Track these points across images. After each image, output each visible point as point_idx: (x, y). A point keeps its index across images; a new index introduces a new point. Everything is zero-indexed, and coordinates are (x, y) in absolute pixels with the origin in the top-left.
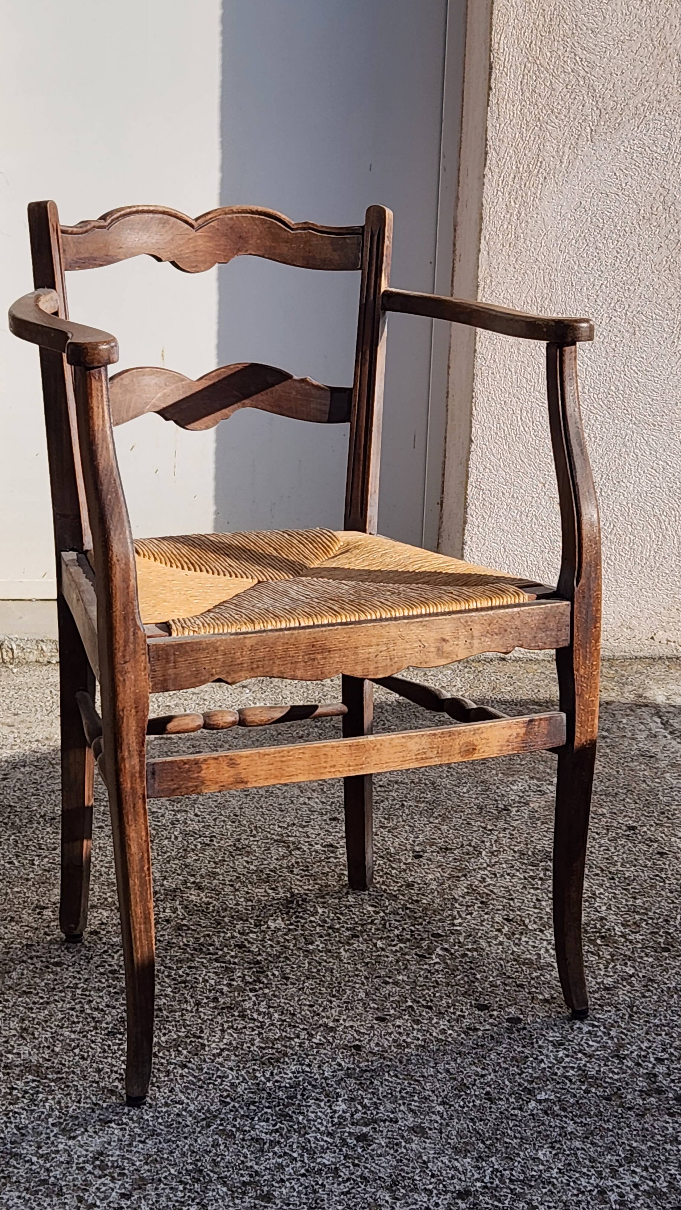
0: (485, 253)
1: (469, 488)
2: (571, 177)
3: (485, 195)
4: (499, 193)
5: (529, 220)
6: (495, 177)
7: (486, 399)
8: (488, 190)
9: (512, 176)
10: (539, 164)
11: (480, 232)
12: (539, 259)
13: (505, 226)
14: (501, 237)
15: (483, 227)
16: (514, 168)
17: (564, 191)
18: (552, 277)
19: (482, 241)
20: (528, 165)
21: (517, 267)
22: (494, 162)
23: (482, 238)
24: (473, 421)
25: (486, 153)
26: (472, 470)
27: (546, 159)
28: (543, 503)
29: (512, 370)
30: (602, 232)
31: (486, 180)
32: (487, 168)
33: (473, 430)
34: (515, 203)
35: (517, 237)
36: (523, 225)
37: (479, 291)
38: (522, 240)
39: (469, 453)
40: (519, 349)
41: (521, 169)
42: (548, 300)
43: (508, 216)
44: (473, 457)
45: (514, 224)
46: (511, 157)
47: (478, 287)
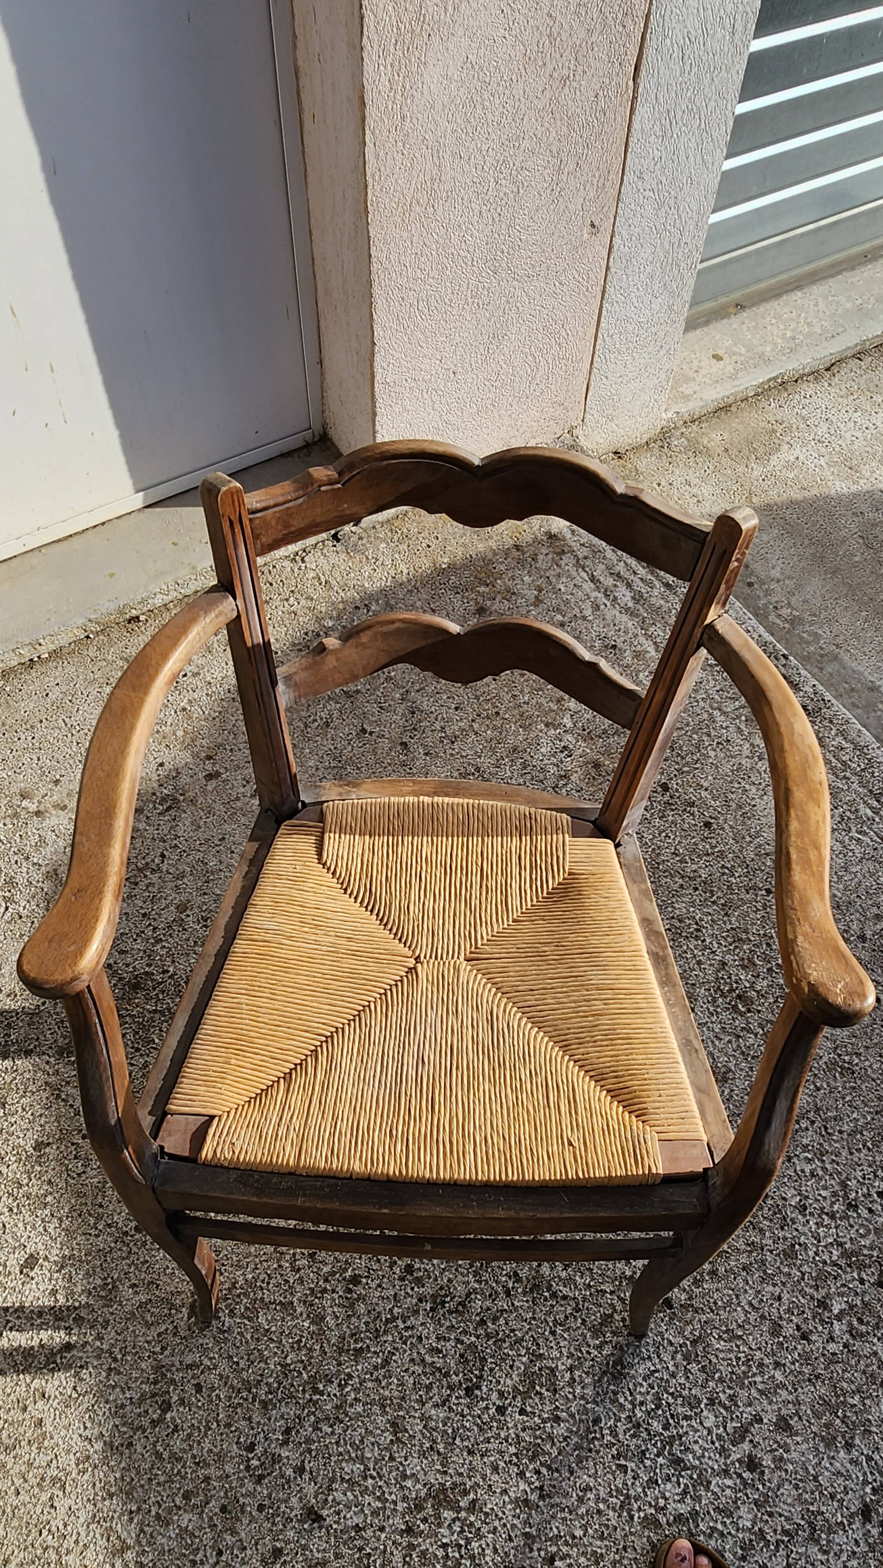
0: (372, 145)
1: (376, 385)
2: (456, 26)
3: (365, 73)
4: (382, 68)
5: (415, 93)
6: (376, 47)
7: (384, 301)
8: (369, 67)
9: (393, 40)
10: (422, 19)
11: (364, 121)
12: (427, 137)
13: (390, 108)
14: (386, 121)
15: (367, 114)
16: (395, 29)
17: (451, 47)
18: (441, 154)
19: (367, 132)
20: (411, 24)
21: (405, 152)
22: (372, 27)
23: (367, 128)
24: (375, 326)
25: (362, 18)
26: (378, 370)
27: (430, 10)
28: (441, 376)
29: (408, 265)
30: (489, 88)
31: (365, 55)
32: (365, 38)
33: (375, 333)
34: (399, 76)
35: (403, 118)
36: (409, 101)
37: (369, 191)
38: (409, 120)
39: (374, 355)
40: (412, 242)
41: (403, 30)
42: (438, 180)
43: (392, 94)
44: (377, 358)
45: (399, 103)
46: (390, 17)
47: (366, 186)
